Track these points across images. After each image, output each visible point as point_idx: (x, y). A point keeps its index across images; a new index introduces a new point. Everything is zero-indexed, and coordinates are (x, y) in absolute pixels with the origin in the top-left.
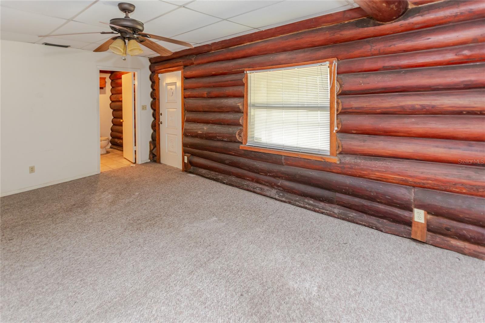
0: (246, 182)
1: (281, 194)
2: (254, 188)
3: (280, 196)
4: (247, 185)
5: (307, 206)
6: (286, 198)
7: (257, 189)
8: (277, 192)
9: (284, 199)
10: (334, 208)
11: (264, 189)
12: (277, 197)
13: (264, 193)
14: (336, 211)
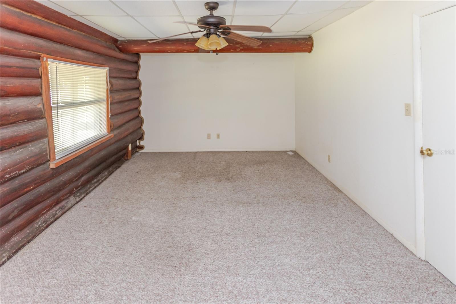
0: (39, 221)
1: (78, 194)
2: (54, 216)
3: (79, 196)
4: (44, 222)
5: (96, 185)
6: (84, 193)
7: (57, 213)
8: (74, 196)
9: (83, 196)
10: (104, 173)
11: (63, 206)
12: (78, 199)
13: (66, 208)
14: (106, 173)
